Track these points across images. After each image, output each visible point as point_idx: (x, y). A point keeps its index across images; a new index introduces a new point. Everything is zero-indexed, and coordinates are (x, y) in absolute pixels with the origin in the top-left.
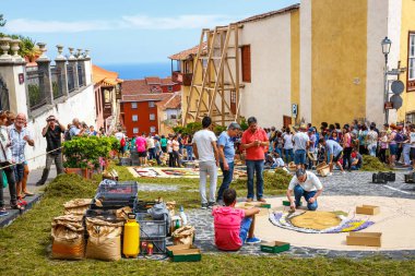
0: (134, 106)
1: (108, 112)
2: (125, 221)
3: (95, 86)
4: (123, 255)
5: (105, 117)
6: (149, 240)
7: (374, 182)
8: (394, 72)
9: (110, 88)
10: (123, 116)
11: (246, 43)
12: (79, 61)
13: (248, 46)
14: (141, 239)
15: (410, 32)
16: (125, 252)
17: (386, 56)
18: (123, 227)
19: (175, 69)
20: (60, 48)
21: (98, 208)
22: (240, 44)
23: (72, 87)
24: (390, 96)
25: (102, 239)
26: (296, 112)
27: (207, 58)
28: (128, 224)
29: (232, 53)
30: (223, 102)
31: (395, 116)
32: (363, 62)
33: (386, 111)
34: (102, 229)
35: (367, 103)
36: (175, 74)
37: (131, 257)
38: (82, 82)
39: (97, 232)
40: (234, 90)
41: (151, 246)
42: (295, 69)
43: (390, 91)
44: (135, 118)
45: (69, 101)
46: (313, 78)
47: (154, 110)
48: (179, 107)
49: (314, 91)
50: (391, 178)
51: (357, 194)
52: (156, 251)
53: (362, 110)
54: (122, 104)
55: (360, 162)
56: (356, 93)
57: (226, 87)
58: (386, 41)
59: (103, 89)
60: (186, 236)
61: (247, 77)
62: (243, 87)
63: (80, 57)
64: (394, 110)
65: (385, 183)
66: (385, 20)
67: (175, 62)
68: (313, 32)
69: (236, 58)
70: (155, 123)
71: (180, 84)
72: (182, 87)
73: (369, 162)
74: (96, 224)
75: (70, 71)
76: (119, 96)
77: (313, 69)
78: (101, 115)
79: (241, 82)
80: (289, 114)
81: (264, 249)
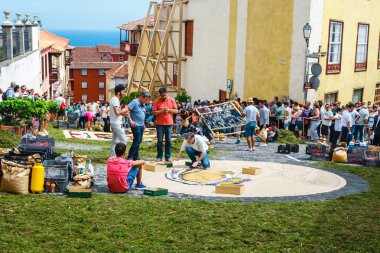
0: (84, 73)
1: (54, 78)
2: (33, 164)
3: (42, 52)
4: (30, 191)
5: (51, 82)
6: (52, 180)
7: (279, 152)
8: (314, 56)
9: (57, 55)
10: (72, 83)
11: (190, 18)
12: (27, 26)
13: (192, 22)
14: (46, 180)
15: (331, 21)
16: (33, 189)
17: (307, 40)
18: (31, 169)
19: (123, 39)
20: (6, 14)
21: (15, 155)
22: (184, 19)
23: (17, 52)
24: (310, 77)
25: (13, 177)
26: (231, 87)
27: (153, 30)
28: (35, 167)
29: (176, 27)
30: (166, 75)
31: (313, 96)
32: (289, 44)
33: (305, 90)
34: (13, 169)
35: (291, 81)
36: (123, 44)
37: (37, 193)
38: (28, 47)
39: (10, 171)
40: (176, 63)
41: (53, 185)
42: (232, 46)
43: (310, 73)
44: (84, 85)
45: (13, 65)
46: (246, 56)
47: (103, 79)
48: (127, 77)
49: (247, 67)
50: (295, 149)
51: (256, 160)
52: (57, 190)
53: (286, 88)
54: (71, 71)
55: (276, 135)
56: (282, 73)
57: (169, 59)
58: (307, 27)
59: (50, 55)
60: (84, 180)
61: (189, 51)
62: (185, 60)
63: (28, 23)
64: (313, 90)
65: (288, 153)
66: (308, 8)
67: (124, 32)
68: (249, 13)
69: (180, 32)
70: (103, 91)
71: (127, 53)
72: (130, 57)
73: (285, 135)
74: (9, 165)
75: (17, 36)
76: (68, 62)
77: (247, 48)
78: (47, 80)
79: (183, 55)
80: (225, 89)
81: (147, 193)
